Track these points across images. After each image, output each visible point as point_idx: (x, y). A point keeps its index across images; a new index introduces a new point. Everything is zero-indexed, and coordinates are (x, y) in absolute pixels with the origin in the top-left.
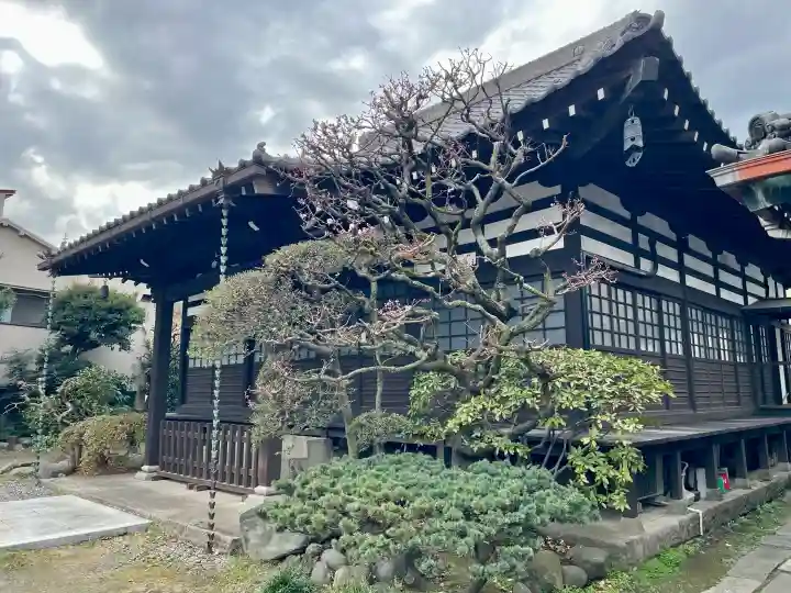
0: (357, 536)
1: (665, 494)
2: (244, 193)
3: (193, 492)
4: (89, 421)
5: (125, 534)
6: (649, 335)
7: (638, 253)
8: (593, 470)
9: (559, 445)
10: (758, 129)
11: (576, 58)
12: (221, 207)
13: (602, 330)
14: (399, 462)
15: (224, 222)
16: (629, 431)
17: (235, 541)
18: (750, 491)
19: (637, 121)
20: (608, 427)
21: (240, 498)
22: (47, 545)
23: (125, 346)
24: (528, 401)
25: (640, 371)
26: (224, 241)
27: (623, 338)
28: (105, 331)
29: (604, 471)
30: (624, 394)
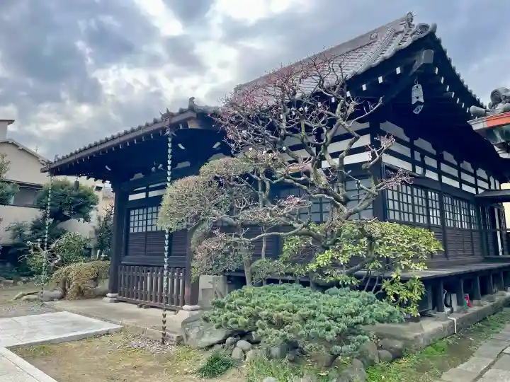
0: (268, 330)
1: (433, 309)
2: (181, 128)
3: (142, 310)
4: (72, 266)
5: (108, 334)
6: (421, 213)
7: (414, 163)
8: (397, 293)
9: (373, 280)
10: (497, 97)
11: (372, 41)
12: (168, 136)
13: (394, 210)
14: (284, 289)
15: (170, 145)
16: (420, 271)
17: (179, 337)
18: (482, 308)
19: (420, 87)
20: (407, 268)
21: (173, 312)
22: (62, 341)
23: (87, 219)
24: (360, 253)
25: (423, 234)
26: (169, 157)
27: (406, 215)
28: (74, 210)
29: (405, 294)
30: (415, 249)
